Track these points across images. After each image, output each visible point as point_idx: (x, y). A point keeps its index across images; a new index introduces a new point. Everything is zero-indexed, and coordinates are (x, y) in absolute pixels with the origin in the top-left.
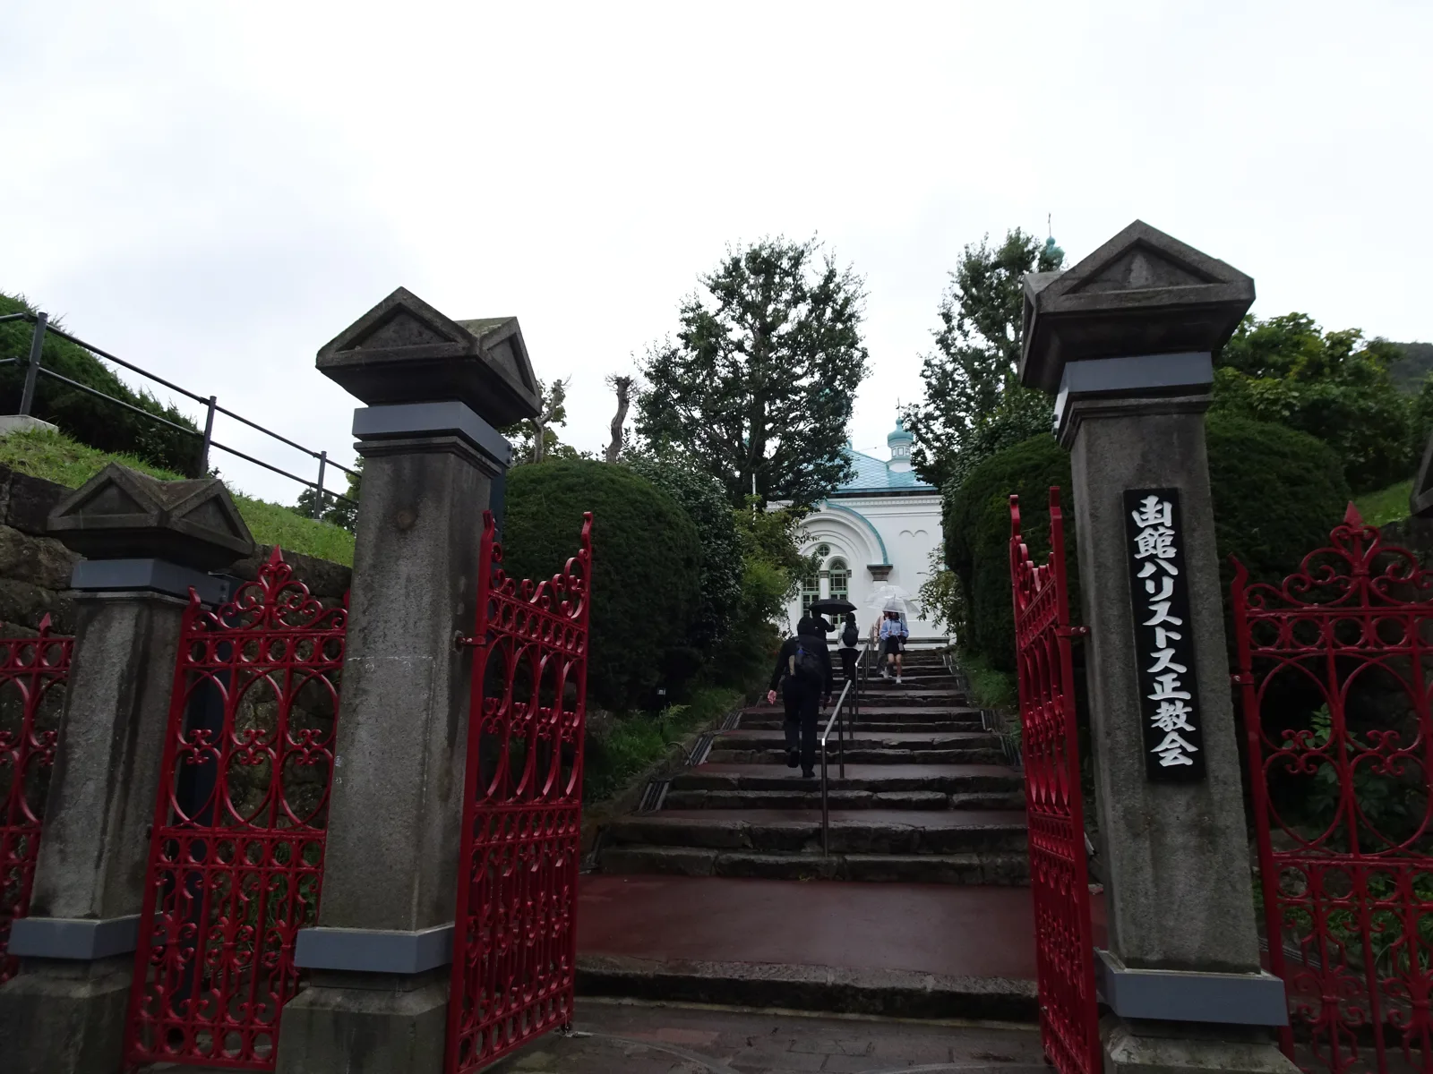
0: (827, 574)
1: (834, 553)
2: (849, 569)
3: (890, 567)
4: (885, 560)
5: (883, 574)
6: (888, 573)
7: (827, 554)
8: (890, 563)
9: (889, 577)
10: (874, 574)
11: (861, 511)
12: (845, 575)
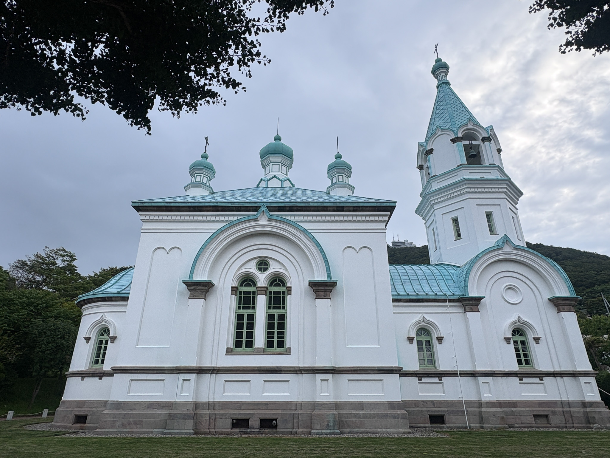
0: (264, 291)
1: (274, 268)
2: (289, 285)
3: (334, 284)
4: (329, 276)
5: (326, 291)
6: (331, 291)
7: (266, 269)
8: (333, 278)
9: (332, 295)
10: (315, 291)
11: (306, 226)
12: (284, 293)
